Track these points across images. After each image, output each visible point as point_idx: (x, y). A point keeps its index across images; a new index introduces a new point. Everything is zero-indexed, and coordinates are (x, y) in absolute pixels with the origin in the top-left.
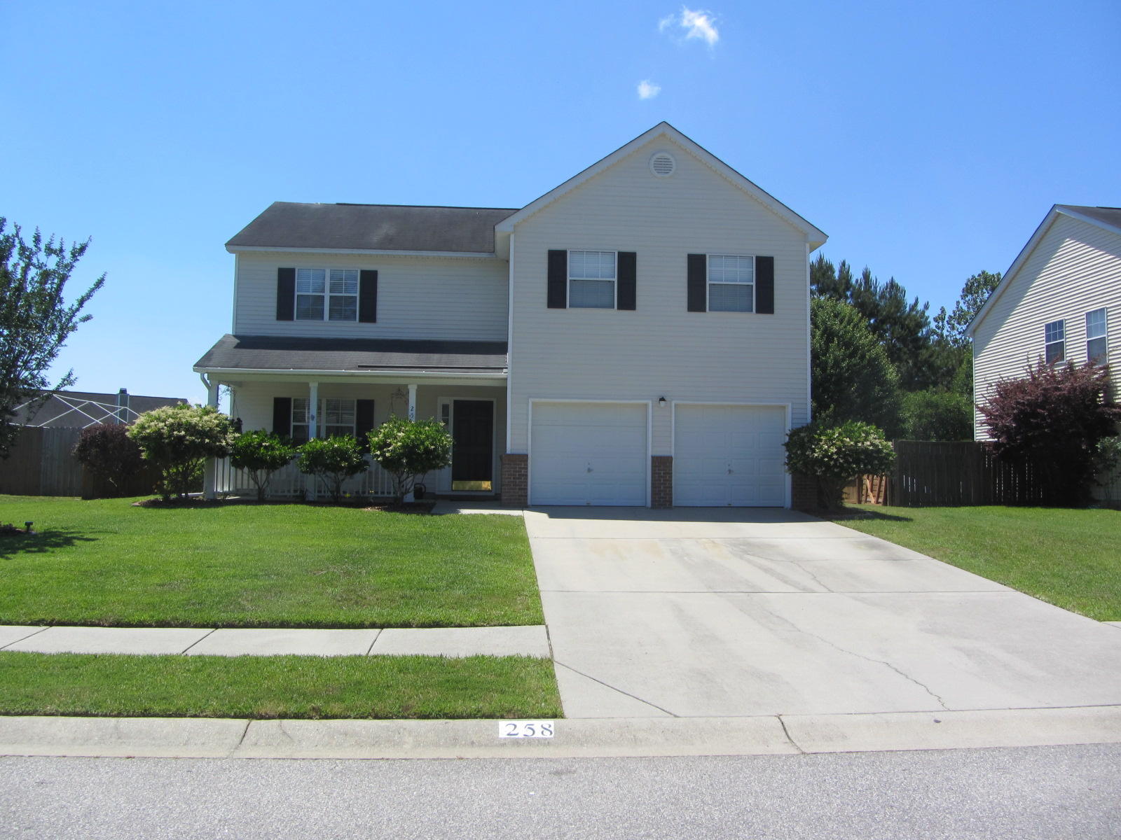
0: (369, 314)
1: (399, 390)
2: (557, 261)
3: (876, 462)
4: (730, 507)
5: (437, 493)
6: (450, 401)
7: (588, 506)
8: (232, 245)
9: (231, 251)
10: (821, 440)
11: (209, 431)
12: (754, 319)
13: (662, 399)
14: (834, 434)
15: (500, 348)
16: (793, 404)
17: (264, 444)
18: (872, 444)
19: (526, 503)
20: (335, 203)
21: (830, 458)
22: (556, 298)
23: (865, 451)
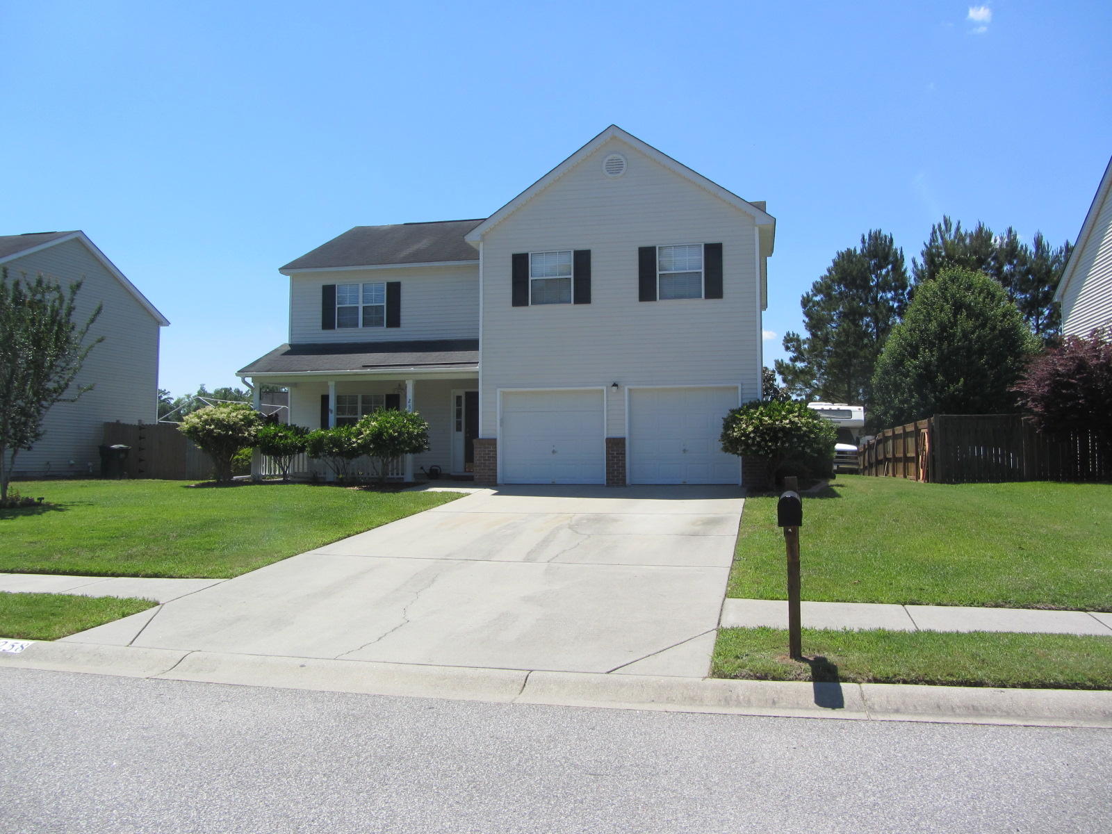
0: (394, 320)
1: (400, 385)
2: (520, 263)
3: (795, 440)
4: (685, 485)
5: (452, 474)
6: (461, 393)
7: (553, 484)
8: (284, 270)
9: (287, 275)
10: (742, 420)
11: (233, 424)
12: (703, 306)
13: (615, 385)
14: (755, 413)
15: (472, 345)
16: (742, 384)
17: (279, 434)
18: (791, 422)
19: (496, 481)
20: (403, 223)
21: (747, 436)
22: (520, 297)
23: (783, 429)
